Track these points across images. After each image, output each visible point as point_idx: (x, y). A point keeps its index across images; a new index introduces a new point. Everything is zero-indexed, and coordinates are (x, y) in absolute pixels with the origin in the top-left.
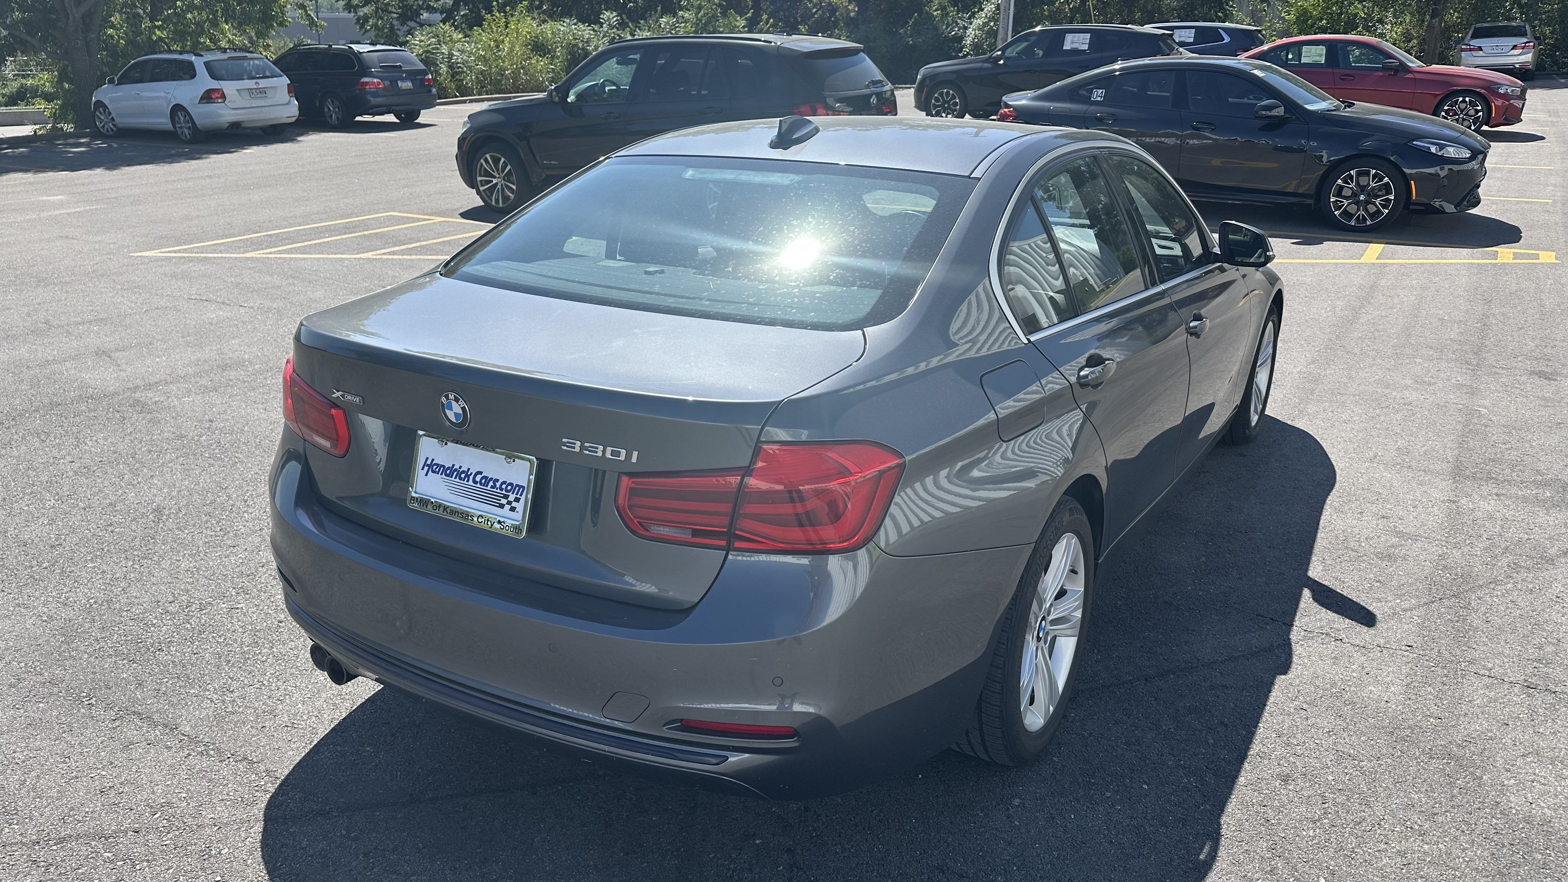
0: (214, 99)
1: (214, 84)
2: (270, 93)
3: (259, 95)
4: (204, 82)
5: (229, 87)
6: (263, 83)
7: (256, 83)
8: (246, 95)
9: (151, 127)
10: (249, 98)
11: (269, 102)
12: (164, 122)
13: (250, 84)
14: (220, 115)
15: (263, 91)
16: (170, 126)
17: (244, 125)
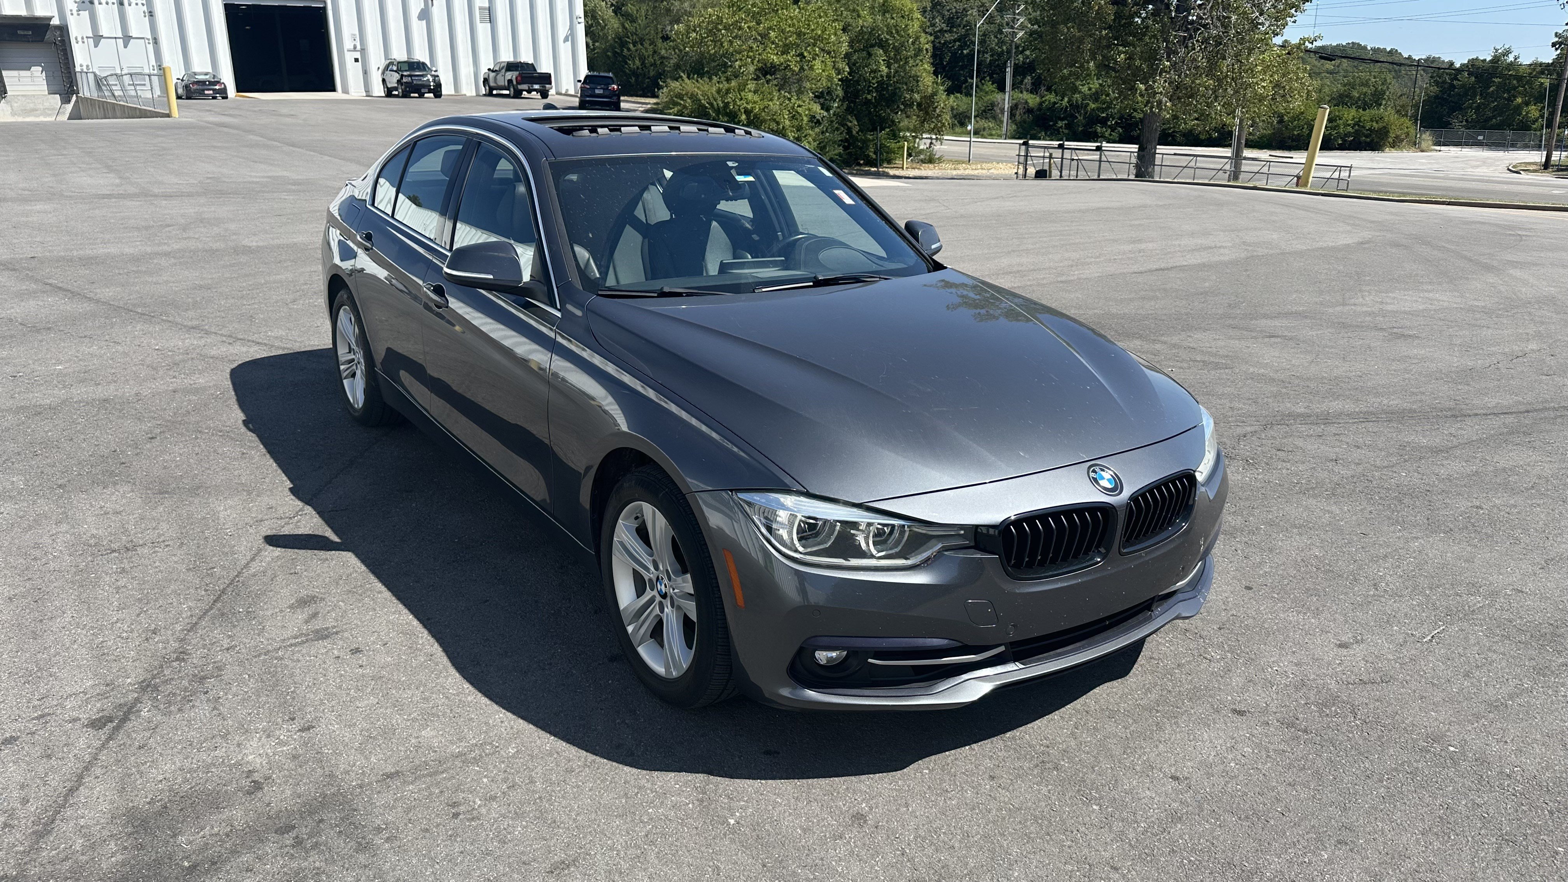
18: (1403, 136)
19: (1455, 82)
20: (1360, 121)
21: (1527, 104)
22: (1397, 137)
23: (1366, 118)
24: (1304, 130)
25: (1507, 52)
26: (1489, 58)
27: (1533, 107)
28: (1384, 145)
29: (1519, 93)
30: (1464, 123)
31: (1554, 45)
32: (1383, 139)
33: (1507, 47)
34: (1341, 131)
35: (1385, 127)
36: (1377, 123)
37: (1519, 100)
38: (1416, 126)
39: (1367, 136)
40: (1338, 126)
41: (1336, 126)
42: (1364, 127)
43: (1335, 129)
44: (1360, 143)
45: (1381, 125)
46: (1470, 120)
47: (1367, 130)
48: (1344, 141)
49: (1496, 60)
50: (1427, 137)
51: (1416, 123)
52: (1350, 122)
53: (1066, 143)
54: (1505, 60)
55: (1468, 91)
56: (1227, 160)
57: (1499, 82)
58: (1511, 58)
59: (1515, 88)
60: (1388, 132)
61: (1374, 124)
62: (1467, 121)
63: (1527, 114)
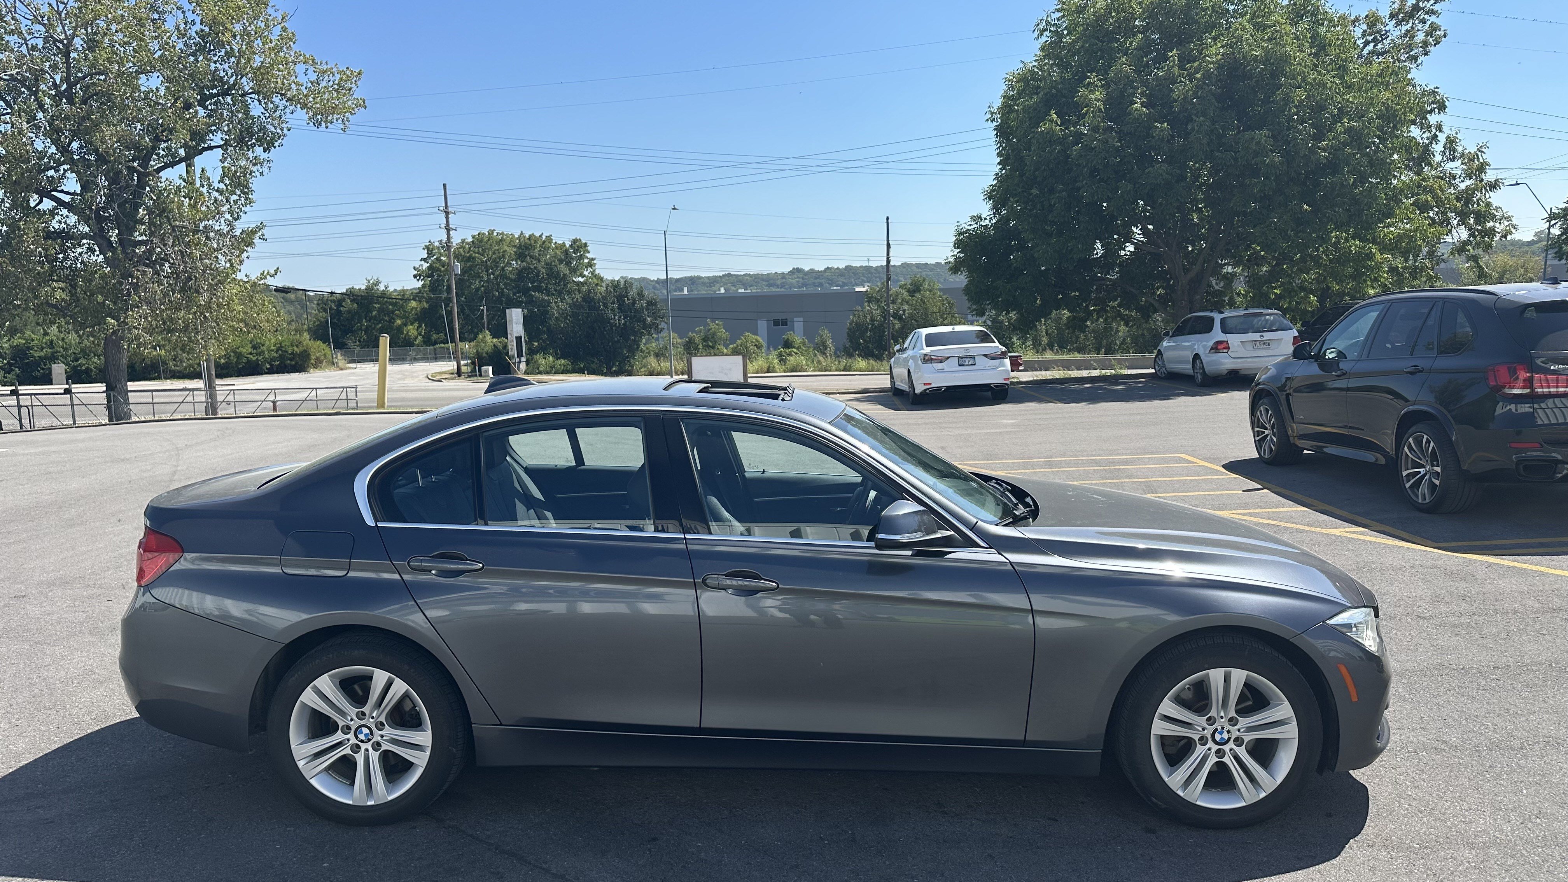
0: (1220, 349)
1: (1222, 337)
2: (1272, 344)
3: (1262, 346)
4: (1217, 335)
5: (1234, 340)
6: (1267, 336)
7: (1261, 336)
8: (1249, 346)
9: (1182, 371)
10: (1252, 348)
11: (1271, 352)
12: (1187, 368)
13: (1256, 336)
14: (1222, 364)
15: (1267, 343)
16: (1191, 372)
17: (1242, 372)
18: (322, 358)
19: (342, 309)
20: (281, 346)
21: (405, 325)
22: (317, 358)
23: (287, 344)
24: (232, 358)
25: (377, 283)
26: (363, 287)
27: (411, 327)
28: (308, 367)
29: (397, 316)
30: (358, 343)
31: (415, 276)
32: (306, 361)
33: (375, 278)
34: (267, 356)
35: (305, 351)
36: (297, 346)
37: (399, 322)
38: (331, 347)
39: (291, 360)
40: (263, 352)
41: (261, 352)
42: (287, 352)
43: (260, 355)
44: (285, 366)
45: (301, 349)
46: (362, 340)
47: (290, 354)
48: (271, 365)
49: (369, 289)
50: (339, 357)
51: (329, 344)
52: (273, 348)
53: (20, 388)
54: (378, 289)
55: (353, 316)
56: (188, 392)
57: (379, 308)
58: (382, 287)
59: (393, 312)
60: (309, 354)
61: (295, 348)
62: (359, 341)
63: (408, 332)
